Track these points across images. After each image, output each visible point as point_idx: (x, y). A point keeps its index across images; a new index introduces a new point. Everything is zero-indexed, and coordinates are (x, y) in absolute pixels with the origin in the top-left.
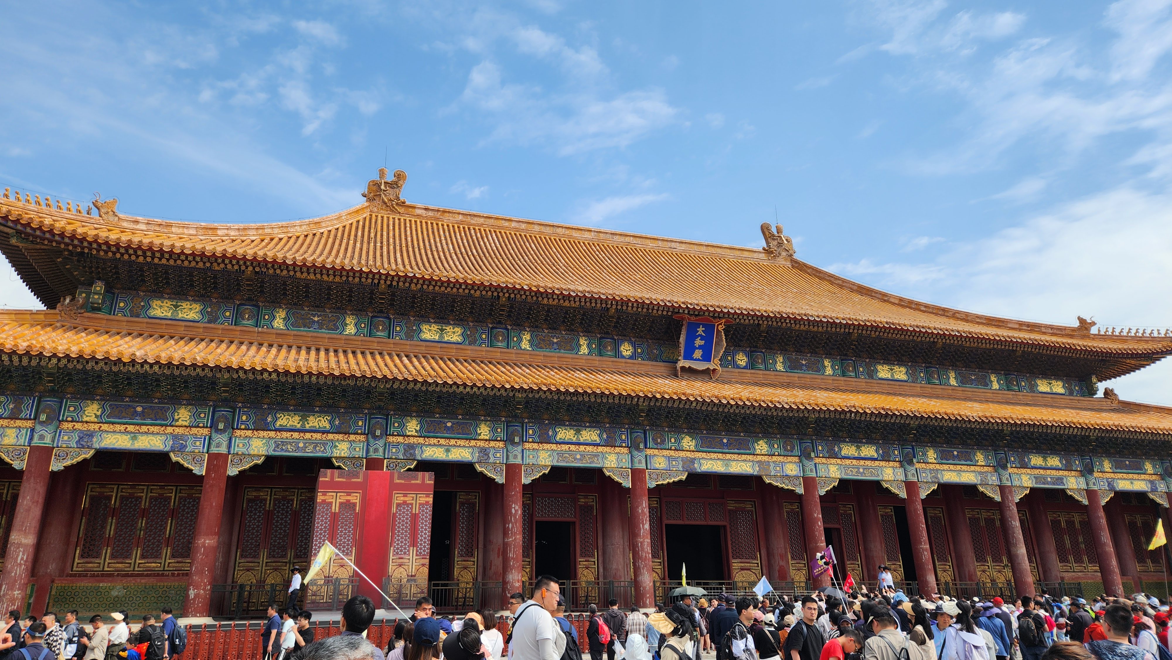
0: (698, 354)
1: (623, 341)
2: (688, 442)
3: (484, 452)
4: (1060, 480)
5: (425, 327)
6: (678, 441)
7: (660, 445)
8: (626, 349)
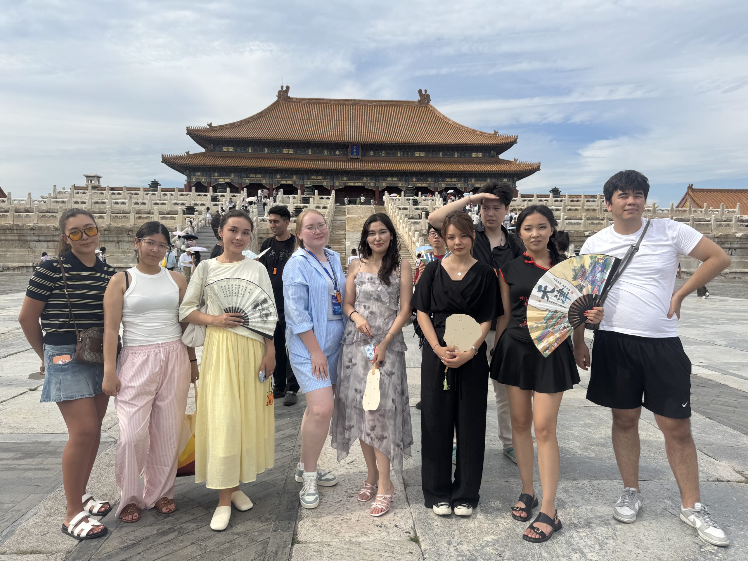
0: (355, 154)
1: (337, 150)
2: (345, 178)
3: (295, 182)
4: (455, 185)
5: (284, 150)
6: (342, 178)
7: (338, 179)
8: (338, 153)
